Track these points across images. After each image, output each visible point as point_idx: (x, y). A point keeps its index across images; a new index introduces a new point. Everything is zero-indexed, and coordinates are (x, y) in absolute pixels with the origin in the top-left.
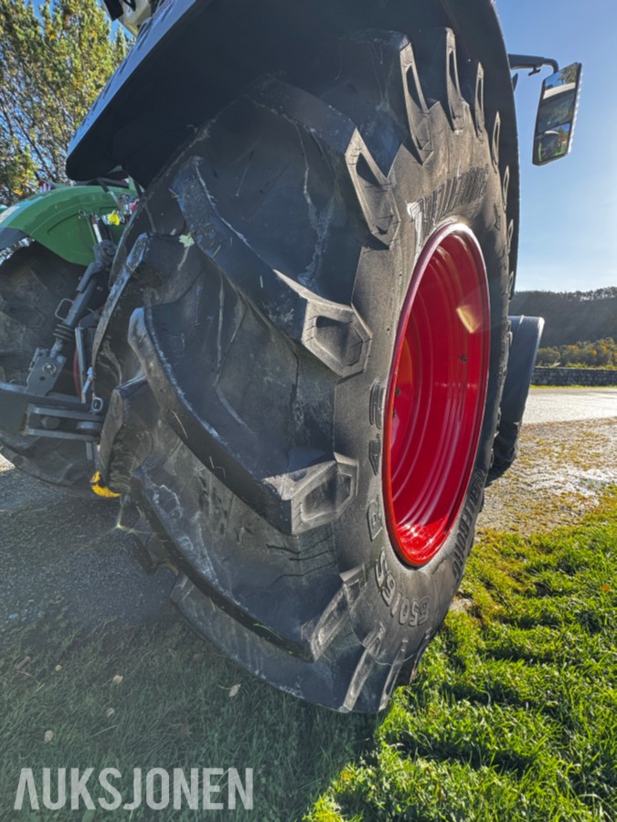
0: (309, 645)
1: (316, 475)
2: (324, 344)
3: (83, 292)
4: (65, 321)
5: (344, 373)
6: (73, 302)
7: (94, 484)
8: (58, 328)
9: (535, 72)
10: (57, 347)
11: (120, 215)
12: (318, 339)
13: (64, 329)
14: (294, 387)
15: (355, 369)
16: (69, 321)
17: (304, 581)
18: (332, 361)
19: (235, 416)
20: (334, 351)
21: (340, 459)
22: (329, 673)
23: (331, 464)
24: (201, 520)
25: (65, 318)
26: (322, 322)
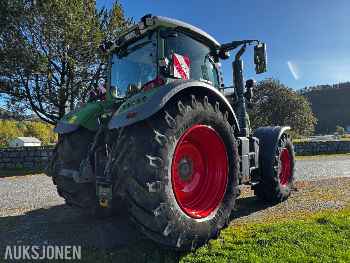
0: (154, 213)
1: (153, 184)
2: (153, 164)
3: (95, 141)
4: (90, 150)
5: (157, 168)
6: (93, 144)
7: (100, 201)
8: (88, 152)
9: (250, 44)
10: (88, 159)
11: (106, 115)
12: (153, 163)
13: (90, 153)
14: (150, 170)
15: (159, 167)
16: (91, 150)
17: (153, 203)
18: (155, 166)
19: (141, 175)
20: (156, 165)
21: (158, 181)
22: (161, 227)
23: (156, 182)
24: (136, 193)
25: (90, 149)
26: (153, 161)
